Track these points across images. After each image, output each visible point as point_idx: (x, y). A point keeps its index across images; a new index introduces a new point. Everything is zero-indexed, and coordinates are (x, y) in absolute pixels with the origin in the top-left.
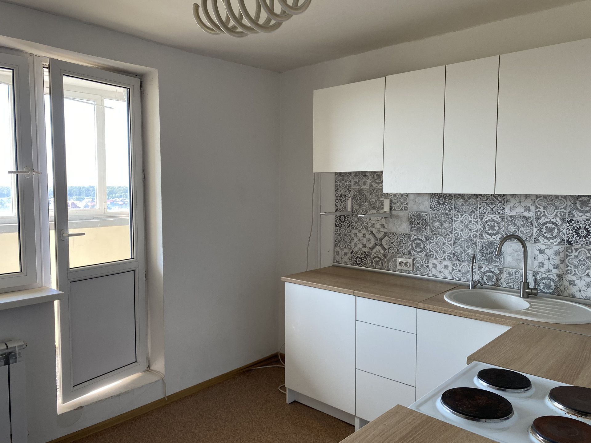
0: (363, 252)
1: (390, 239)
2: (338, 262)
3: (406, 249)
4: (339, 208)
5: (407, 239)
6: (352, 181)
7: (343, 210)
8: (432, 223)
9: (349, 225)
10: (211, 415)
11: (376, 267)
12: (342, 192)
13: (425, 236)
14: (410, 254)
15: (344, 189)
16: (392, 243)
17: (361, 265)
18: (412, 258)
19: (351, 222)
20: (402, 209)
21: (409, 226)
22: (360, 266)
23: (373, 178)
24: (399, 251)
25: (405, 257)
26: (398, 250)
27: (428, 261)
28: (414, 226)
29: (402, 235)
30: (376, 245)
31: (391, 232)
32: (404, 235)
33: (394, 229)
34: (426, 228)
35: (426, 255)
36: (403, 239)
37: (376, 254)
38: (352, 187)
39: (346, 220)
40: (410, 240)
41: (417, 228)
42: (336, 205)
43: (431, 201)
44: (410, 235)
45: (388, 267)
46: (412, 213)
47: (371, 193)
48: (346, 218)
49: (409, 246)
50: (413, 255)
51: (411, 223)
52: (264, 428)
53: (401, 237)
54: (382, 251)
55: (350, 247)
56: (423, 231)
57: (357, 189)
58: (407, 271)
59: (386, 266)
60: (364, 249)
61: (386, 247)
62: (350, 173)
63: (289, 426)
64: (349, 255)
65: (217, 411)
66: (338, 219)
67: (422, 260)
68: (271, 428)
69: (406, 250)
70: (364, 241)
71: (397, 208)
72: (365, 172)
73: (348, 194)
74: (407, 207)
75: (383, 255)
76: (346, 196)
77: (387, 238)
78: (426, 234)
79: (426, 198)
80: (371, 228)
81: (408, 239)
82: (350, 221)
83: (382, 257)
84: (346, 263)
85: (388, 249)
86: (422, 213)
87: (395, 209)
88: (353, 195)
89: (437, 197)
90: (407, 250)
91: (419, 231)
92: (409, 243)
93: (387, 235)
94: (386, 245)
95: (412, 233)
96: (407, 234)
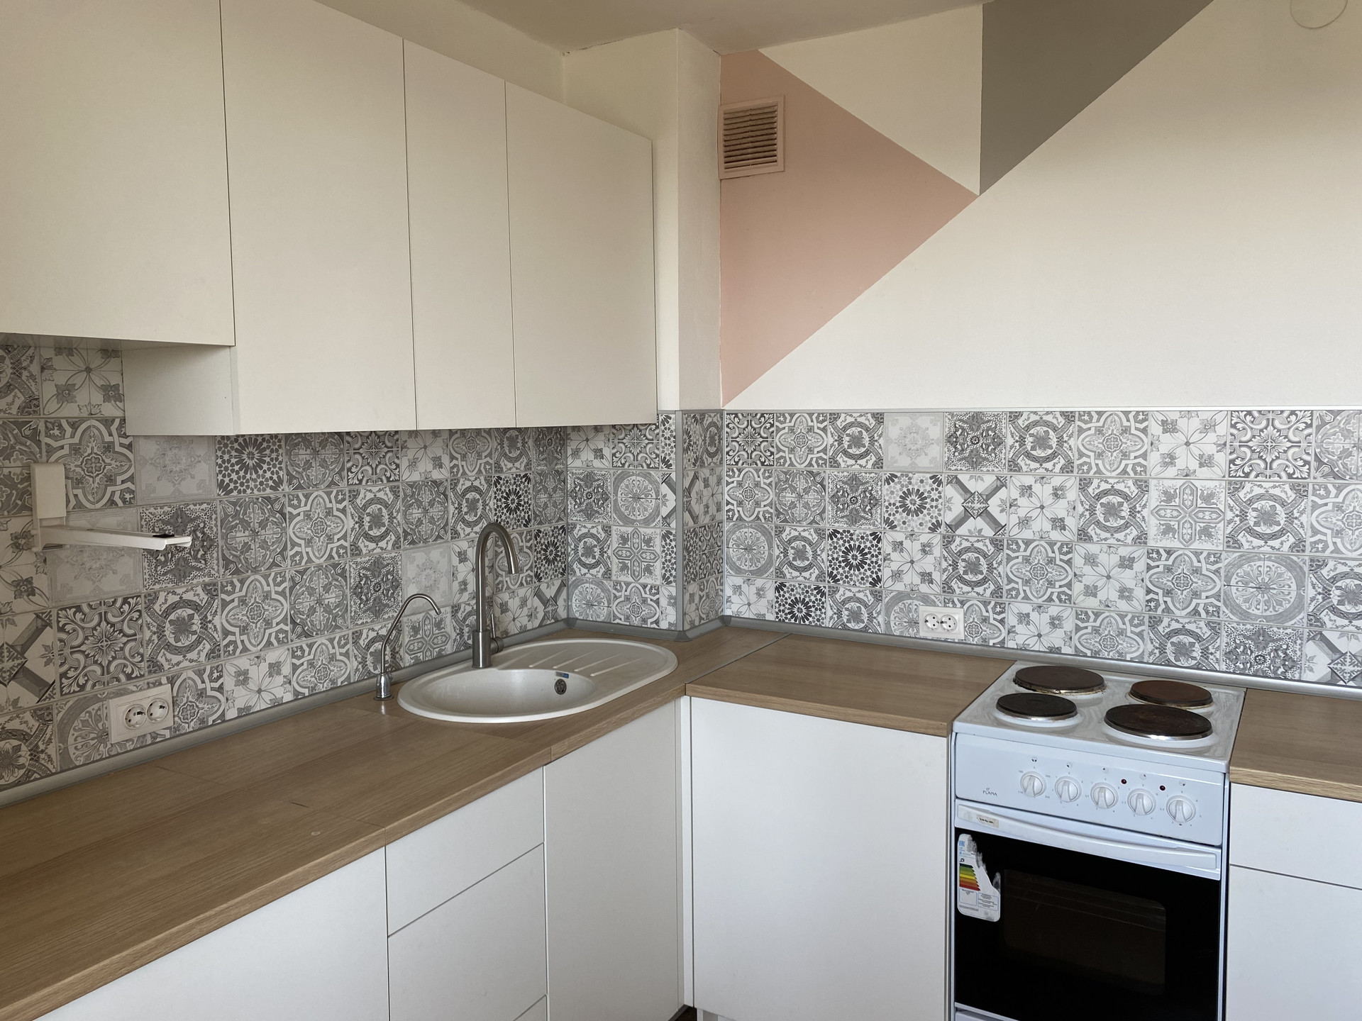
1: (64, 636)
3: (138, 654)
5: (140, 616)
8: (225, 537)
13: (206, 587)
14: (155, 667)
16: (75, 650)
18: (164, 680)
20: (112, 502)
21: (146, 564)
24: (108, 673)
25: (134, 689)
26: (105, 670)
27: (221, 671)
28: (162, 559)
29: (118, 604)
31: (66, 604)
32: (125, 601)
33: (82, 590)
34: (208, 556)
35: (213, 654)
36: (121, 621)
40: (152, 615)
41: (176, 564)
43: (219, 461)
44: (153, 598)
45: (64, 754)
46: (152, 510)
49: (150, 640)
50: (166, 666)
53: (116, 612)
54: (29, 700)
58: (149, 737)
59: (54, 760)
61: (49, 674)
67: (200, 673)
69: (138, 659)
71: (90, 498)
74: (132, 492)
75: (35, 713)
77: (49, 636)
78: (207, 579)
79: (201, 451)
81: (144, 614)
83: (32, 725)
85: (57, 685)
86: (192, 507)
87: (79, 505)
89: (236, 446)
90: (142, 656)
91: (182, 574)
92: (149, 628)
93: (49, 624)
94: (47, 664)
95: (160, 586)
96: (137, 597)
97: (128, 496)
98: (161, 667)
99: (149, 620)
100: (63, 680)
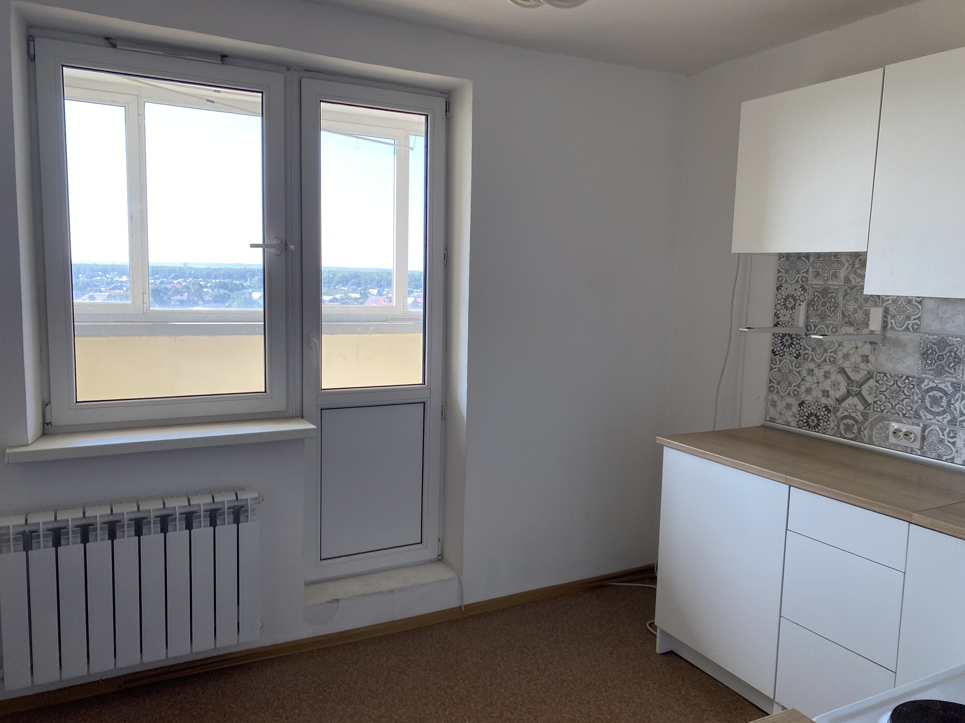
0: (823, 406)
1: (878, 385)
2: (772, 420)
3: (910, 406)
4: (782, 321)
5: (914, 388)
6: (811, 269)
7: (790, 324)
9: (799, 353)
10: (527, 649)
11: (846, 436)
12: (790, 291)
13: (952, 384)
14: (917, 416)
15: (793, 286)
16: (882, 393)
17: (817, 430)
18: (921, 425)
19: (802, 348)
20: (907, 328)
21: (920, 363)
22: (816, 432)
23: (853, 265)
24: (895, 409)
25: (905, 422)
26: (893, 407)
27: (956, 434)
28: (929, 362)
29: (903, 378)
30: (849, 394)
31: (880, 371)
32: (907, 378)
33: (888, 367)
34: (957, 367)
35: (953, 422)
36: (905, 387)
37: (849, 411)
38: (810, 282)
39: (793, 344)
40: (920, 389)
41: (937, 367)
42: (776, 315)
44: (922, 380)
45: (871, 437)
46: (927, 336)
47: (847, 294)
48: (795, 339)
49: (917, 402)
50: (924, 418)
51: (925, 355)
52: (610, 687)
53: (902, 382)
54: (860, 407)
55: (797, 394)
56: (950, 373)
57: (820, 286)
58: (909, 449)
59: (866, 435)
60: (824, 401)
61: (870, 399)
62: (807, 256)
63: (653, 693)
64: (795, 409)
65: (538, 643)
66: (779, 341)
67: (943, 430)
68: (622, 688)
69: (910, 408)
70: (827, 385)
71: (898, 325)
72: (836, 255)
73: (801, 295)
74: (918, 325)
75: (862, 413)
76: (797, 298)
77: (871, 382)
78: (954, 380)
80: (841, 362)
81: (916, 388)
82: (801, 346)
83: (860, 418)
84: (788, 424)
85: (872, 405)
86: (951, 338)
87: (892, 328)
88: (809, 297)
90: (912, 408)
91: (940, 373)
92: (917, 395)
93: (872, 377)
94: (869, 395)
95: (926, 376)
96: (914, 378)
97: (916, 327)
98: (920, 417)
99: (918, 391)
100: (875, 404)
